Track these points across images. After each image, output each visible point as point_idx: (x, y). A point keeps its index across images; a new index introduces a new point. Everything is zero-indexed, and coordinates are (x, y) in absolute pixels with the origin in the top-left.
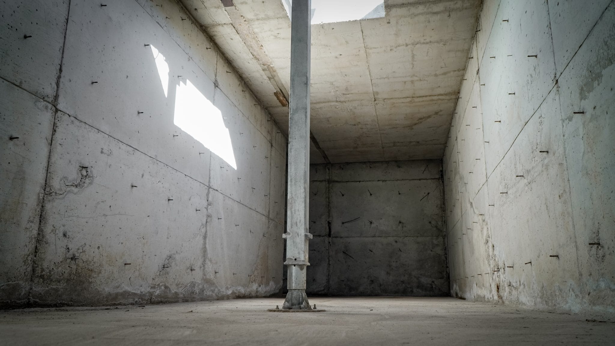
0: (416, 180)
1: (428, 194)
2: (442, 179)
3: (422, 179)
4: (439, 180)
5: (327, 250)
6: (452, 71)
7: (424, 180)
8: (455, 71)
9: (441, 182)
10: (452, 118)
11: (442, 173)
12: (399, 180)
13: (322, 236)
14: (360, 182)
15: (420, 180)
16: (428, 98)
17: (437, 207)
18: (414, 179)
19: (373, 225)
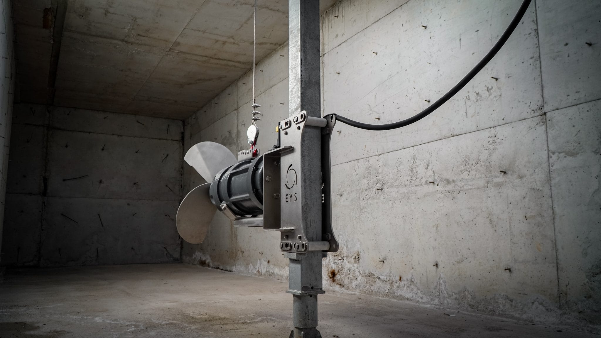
0: (156, 139)
1: (168, 155)
2: (183, 141)
3: (162, 139)
4: (179, 142)
5: (40, 211)
6: (270, 43)
7: (164, 141)
8: (272, 44)
9: (182, 144)
10: (229, 86)
11: (183, 135)
12: (137, 137)
13: (34, 195)
14: (90, 133)
15: (160, 139)
16: (225, 62)
17: (175, 170)
18: (152, 138)
19: (102, 185)
